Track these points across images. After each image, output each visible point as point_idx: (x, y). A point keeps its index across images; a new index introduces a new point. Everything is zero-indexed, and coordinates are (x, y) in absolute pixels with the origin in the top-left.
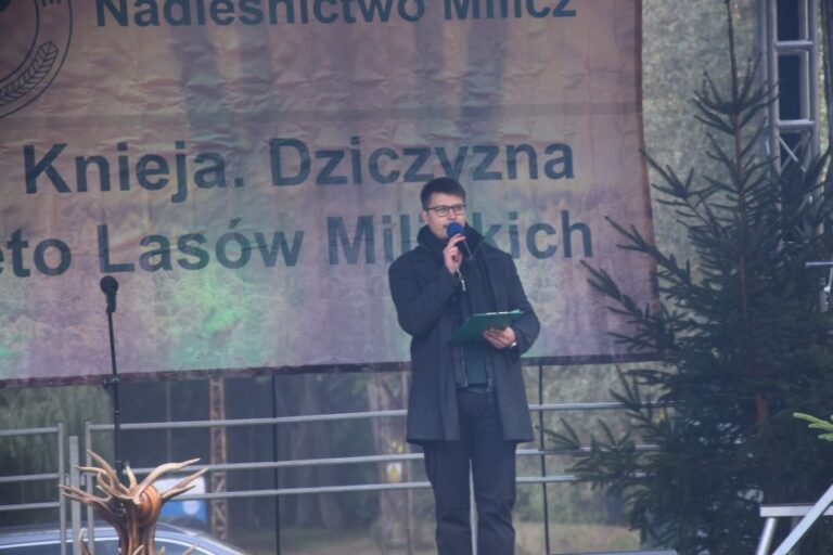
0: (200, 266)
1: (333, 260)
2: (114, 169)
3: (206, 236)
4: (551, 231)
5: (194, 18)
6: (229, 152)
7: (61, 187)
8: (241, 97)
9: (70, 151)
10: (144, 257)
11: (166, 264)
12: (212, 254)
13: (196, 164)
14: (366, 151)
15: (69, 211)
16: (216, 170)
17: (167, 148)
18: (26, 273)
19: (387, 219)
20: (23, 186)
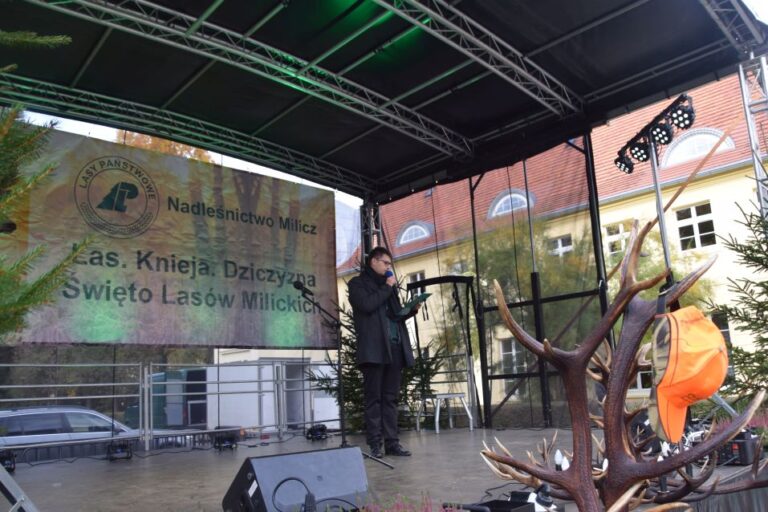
0: (199, 304)
1: (244, 307)
2: (170, 264)
3: (201, 294)
5: (201, 212)
6: (211, 263)
7: (150, 268)
8: (216, 244)
9: (155, 255)
10: (179, 299)
11: (187, 303)
12: (204, 301)
13: (200, 266)
14: (256, 268)
15: (152, 278)
16: (206, 269)
17: (189, 258)
18: (135, 301)
19: (261, 294)
20: (136, 266)
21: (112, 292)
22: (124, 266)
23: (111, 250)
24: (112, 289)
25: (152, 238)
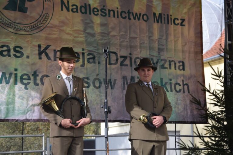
0: (88, 87)
1: (124, 89)
3: (90, 78)
4: (180, 85)
5: (88, 12)
6: (96, 53)
7: (49, 58)
8: (100, 38)
9: (52, 48)
12: (92, 84)
13: (88, 56)
14: (134, 57)
15: (51, 66)
16: (93, 59)
17: (79, 50)
18: (38, 85)
19: (138, 78)
20: (38, 57)
21: (19, 78)
22: (28, 57)
23: (17, 44)
24: (19, 75)
25: (49, 34)
